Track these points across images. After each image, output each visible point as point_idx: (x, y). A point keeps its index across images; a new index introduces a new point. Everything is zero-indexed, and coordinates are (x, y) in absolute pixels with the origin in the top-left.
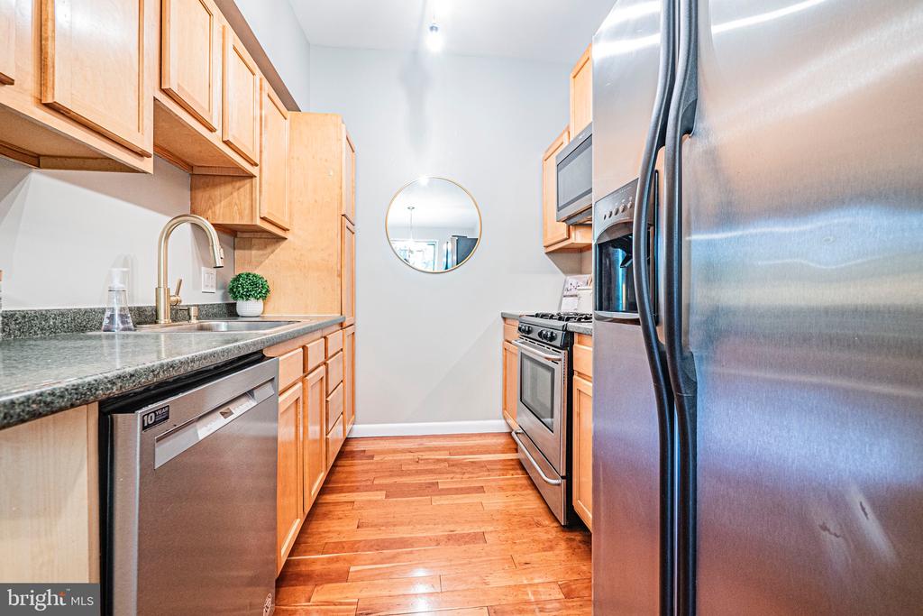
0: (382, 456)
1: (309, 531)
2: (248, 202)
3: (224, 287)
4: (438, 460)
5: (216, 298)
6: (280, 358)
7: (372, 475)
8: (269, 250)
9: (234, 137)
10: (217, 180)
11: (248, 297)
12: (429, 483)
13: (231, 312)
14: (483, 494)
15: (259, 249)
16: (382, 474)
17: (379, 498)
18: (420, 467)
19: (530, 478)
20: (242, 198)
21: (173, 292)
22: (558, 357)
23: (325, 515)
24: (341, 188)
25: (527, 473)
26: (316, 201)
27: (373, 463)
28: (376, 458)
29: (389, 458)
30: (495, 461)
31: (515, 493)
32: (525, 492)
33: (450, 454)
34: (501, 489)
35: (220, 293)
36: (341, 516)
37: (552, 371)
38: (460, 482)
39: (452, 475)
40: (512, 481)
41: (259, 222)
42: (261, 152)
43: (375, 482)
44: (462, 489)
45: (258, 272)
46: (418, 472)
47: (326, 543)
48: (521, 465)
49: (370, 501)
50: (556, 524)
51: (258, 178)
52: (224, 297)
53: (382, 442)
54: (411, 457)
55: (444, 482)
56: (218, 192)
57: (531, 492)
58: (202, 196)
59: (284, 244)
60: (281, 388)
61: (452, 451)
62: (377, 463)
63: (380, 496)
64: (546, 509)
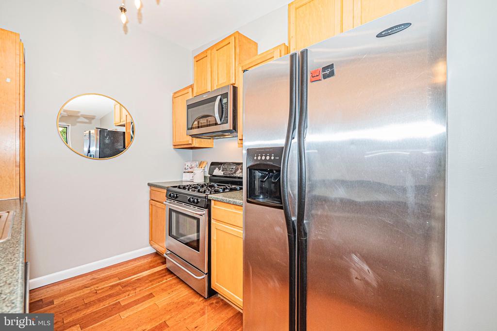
4: (112, 286)
12: (113, 305)
14: (153, 299)
16: (69, 313)
18: (100, 296)
19: (178, 278)
22: (203, 213)
25: (175, 275)
27: (54, 307)
28: (57, 302)
29: (68, 298)
30: (152, 274)
31: (172, 290)
32: (177, 288)
33: (119, 279)
34: (163, 290)
37: (198, 220)
38: (135, 296)
39: (127, 293)
40: (168, 283)
43: (65, 322)
44: (138, 300)
46: (100, 300)
48: (169, 272)
50: (201, 299)
53: (55, 288)
54: (88, 291)
55: (124, 300)
57: (181, 286)
61: (119, 277)
62: (59, 305)
64: (194, 293)
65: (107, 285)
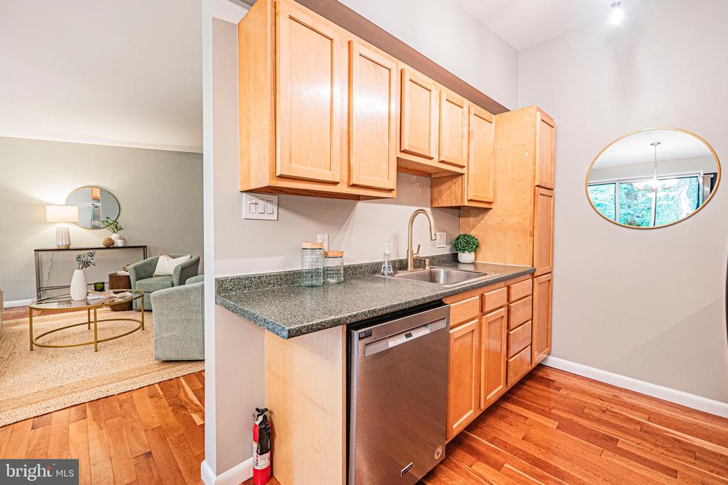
0: (569, 392)
1: (487, 422)
2: (460, 190)
3: (451, 243)
4: (629, 419)
5: (446, 250)
6: (452, 305)
7: (553, 404)
8: (480, 217)
9: (446, 157)
10: (444, 179)
11: (464, 251)
12: (609, 437)
13: (454, 260)
15: (474, 217)
16: (562, 407)
17: (551, 426)
18: (605, 417)
20: (457, 188)
21: (415, 252)
23: (502, 417)
24: (534, 164)
26: (514, 179)
27: (557, 394)
28: (563, 392)
29: (574, 395)
33: (648, 420)
35: (449, 247)
36: (513, 423)
38: (647, 452)
39: (640, 441)
41: (466, 203)
42: (468, 156)
43: (552, 411)
45: (472, 233)
46: (599, 421)
47: (495, 437)
49: (540, 424)
51: (466, 176)
52: (451, 250)
53: (575, 379)
54: (599, 404)
55: (626, 443)
56: (444, 187)
58: (436, 190)
59: (490, 213)
60: (451, 324)
61: (651, 416)
62: (561, 396)
63: (553, 424)
65: (625, 414)
